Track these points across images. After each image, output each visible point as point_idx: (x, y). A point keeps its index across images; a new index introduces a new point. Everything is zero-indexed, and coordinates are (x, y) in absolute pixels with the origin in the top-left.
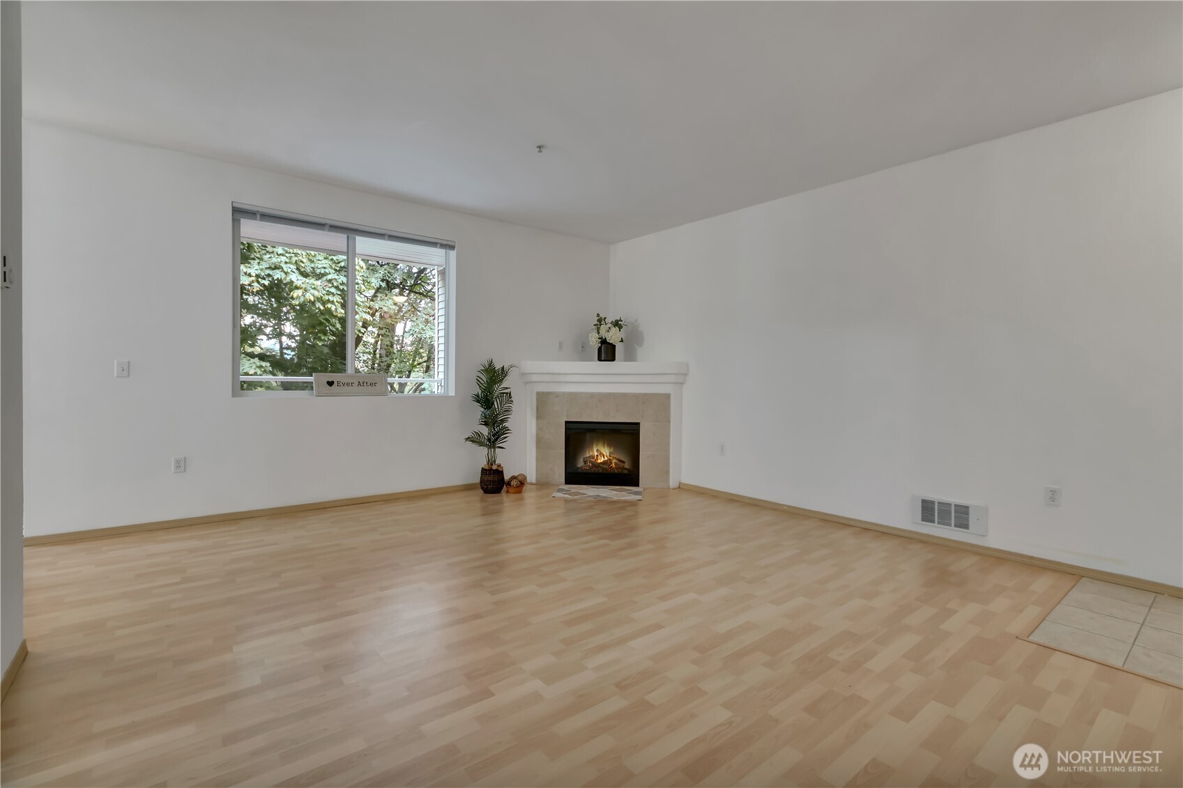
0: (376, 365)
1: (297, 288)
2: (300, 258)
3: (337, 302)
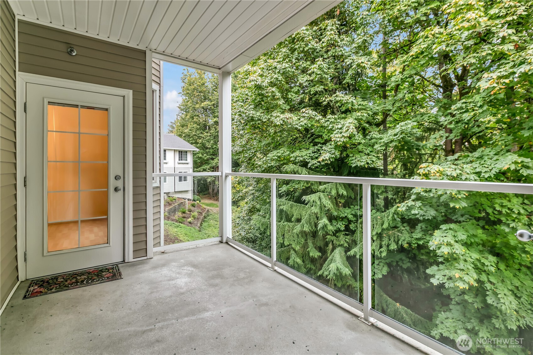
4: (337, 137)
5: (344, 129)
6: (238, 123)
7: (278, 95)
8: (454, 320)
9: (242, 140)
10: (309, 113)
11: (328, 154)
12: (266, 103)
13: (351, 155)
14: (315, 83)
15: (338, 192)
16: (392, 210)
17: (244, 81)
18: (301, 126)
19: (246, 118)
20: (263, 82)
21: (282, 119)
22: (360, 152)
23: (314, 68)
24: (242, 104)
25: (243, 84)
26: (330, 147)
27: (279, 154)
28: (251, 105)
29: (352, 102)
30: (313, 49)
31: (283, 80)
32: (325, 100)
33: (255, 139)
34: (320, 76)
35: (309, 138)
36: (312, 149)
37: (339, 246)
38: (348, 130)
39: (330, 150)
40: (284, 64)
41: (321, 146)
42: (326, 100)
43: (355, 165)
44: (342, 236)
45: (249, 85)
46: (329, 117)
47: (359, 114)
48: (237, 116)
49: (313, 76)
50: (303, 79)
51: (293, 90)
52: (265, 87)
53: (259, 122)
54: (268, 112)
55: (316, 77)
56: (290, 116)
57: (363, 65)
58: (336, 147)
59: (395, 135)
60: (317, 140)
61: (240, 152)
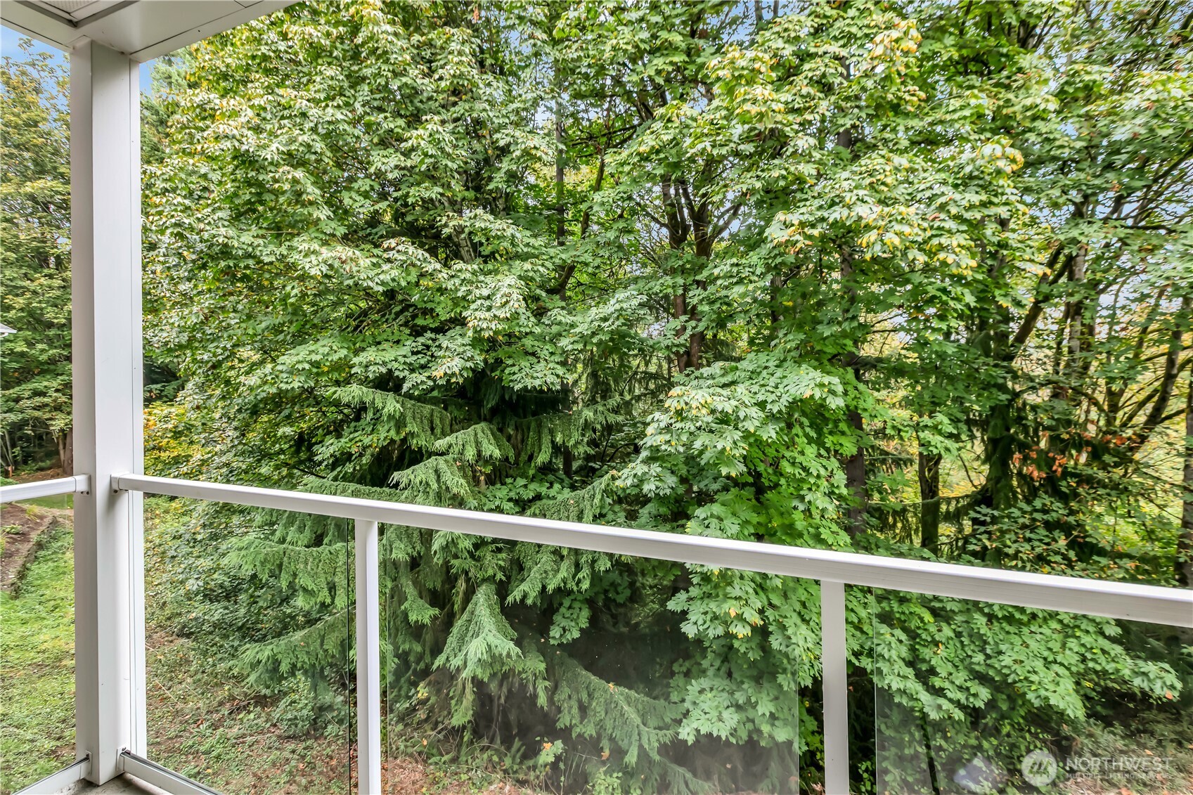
0: (1062, 366)
1: (868, 228)
2: (882, 177)
3: (959, 246)
4: (479, 318)
5: (498, 301)
6: (173, 260)
7: (313, 192)
8: (714, 692)
9: (186, 311)
10: (406, 253)
11: (457, 359)
12: (271, 209)
13: (510, 362)
14: (418, 177)
15: (479, 453)
16: (600, 484)
17: (191, 136)
18: (383, 283)
19: (200, 246)
20: (265, 147)
21: (325, 262)
22: (527, 353)
23: (418, 136)
24: (187, 202)
25: (191, 143)
26: (460, 341)
27: (315, 358)
28: (220, 208)
29: (513, 236)
30: (413, 88)
31: (329, 154)
32: (449, 223)
33: (235, 311)
34: (432, 160)
35: (398, 314)
36: (409, 343)
37: (484, 580)
38: (507, 302)
39: (461, 350)
40: (330, 110)
41: (433, 336)
42: (451, 224)
43: (520, 386)
44: (489, 557)
45: (213, 148)
46: (458, 267)
47: (527, 266)
48: (166, 239)
49: (415, 159)
50: (387, 162)
51: (355, 185)
52: (271, 163)
53: (251, 262)
54: (279, 235)
55: (422, 162)
56: (350, 254)
57: (539, 154)
58: (477, 341)
59: (605, 319)
60: (420, 321)
61: (181, 347)
